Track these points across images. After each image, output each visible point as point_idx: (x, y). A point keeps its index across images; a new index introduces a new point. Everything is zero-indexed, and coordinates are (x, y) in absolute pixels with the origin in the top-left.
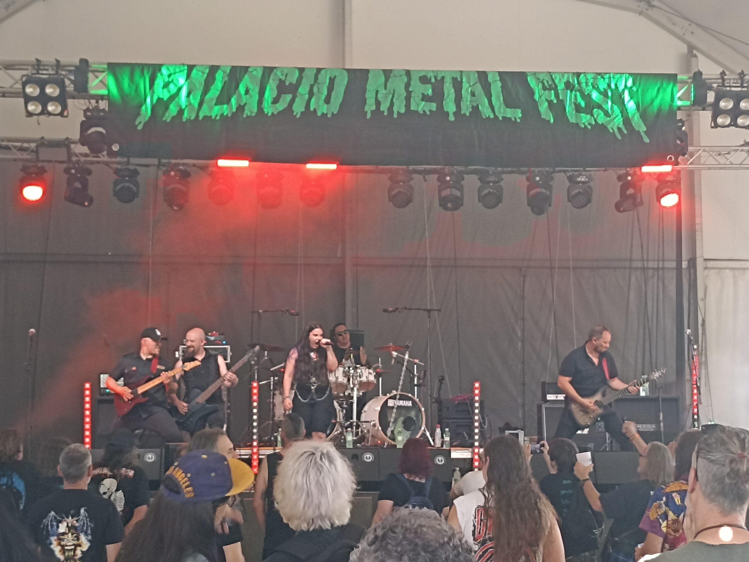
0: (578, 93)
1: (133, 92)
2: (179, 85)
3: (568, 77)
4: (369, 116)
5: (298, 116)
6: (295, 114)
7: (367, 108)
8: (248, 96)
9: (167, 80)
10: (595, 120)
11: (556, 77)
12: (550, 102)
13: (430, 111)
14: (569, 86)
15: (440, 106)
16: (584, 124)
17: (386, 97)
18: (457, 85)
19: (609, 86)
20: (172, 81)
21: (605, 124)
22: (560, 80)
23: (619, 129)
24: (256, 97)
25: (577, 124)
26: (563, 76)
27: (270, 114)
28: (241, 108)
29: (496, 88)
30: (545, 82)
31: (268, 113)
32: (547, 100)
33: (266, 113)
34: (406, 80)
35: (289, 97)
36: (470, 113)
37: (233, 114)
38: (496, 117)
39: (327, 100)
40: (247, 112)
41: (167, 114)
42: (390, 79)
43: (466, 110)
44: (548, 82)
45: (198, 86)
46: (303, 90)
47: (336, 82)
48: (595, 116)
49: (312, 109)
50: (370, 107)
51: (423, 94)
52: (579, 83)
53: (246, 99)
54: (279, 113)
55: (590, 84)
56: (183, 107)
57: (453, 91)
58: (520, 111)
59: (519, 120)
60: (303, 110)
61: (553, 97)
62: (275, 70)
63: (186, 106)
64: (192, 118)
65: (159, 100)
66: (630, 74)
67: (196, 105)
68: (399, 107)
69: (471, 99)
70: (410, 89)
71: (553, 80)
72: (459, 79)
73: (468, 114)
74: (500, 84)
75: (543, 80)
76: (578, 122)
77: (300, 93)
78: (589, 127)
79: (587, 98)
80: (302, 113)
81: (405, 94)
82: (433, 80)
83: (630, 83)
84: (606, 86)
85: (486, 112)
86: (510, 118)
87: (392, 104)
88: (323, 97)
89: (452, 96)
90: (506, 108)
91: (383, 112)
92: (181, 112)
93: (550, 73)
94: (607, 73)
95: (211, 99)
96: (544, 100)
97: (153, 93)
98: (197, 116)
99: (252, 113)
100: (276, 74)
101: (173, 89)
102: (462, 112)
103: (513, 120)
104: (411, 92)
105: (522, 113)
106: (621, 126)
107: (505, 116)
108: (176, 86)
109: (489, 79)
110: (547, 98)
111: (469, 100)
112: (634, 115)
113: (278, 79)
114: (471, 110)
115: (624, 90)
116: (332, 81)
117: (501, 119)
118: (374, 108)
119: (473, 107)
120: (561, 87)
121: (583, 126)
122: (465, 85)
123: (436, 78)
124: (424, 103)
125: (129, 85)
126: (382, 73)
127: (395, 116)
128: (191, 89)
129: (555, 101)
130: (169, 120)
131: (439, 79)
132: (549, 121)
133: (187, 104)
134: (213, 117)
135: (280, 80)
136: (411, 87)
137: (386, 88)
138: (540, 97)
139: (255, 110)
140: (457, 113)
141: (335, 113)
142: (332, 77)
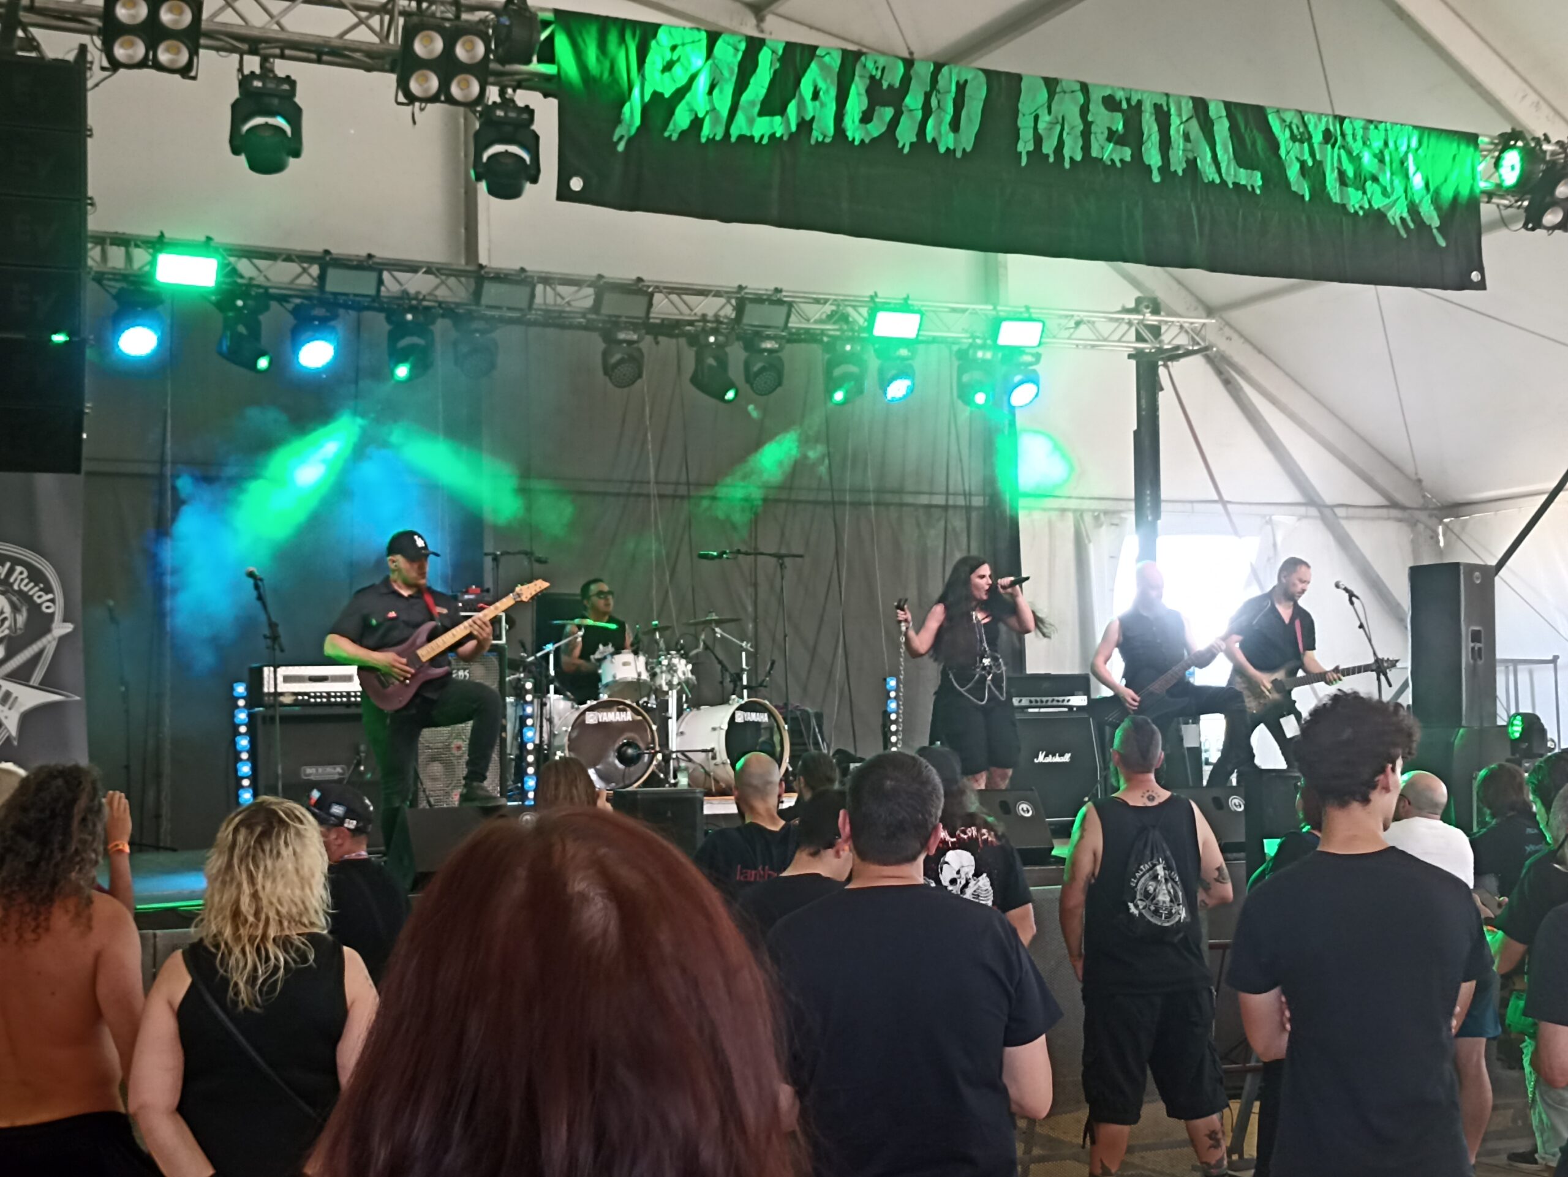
0: (1342, 152)
1: (606, 75)
2: (693, 71)
3: (1327, 122)
4: (1024, 161)
5: (906, 150)
6: (900, 145)
7: (1021, 147)
8: (817, 103)
9: (668, 56)
10: (1370, 202)
11: (1309, 119)
12: (1303, 164)
13: (1122, 161)
14: (1328, 136)
15: (1138, 155)
16: (1353, 206)
17: (1050, 129)
18: (1163, 117)
19: (1386, 144)
20: (679, 59)
21: (1382, 209)
22: (1316, 126)
23: (1402, 220)
24: (832, 107)
25: (1344, 206)
26: (1320, 119)
27: (857, 143)
28: (805, 126)
29: (1221, 129)
30: (1294, 127)
31: (854, 140)
32: (1297, 159)
33: (850, 139)
34: (1081, 100)
35: (888, 113)
36: (1184, 171)
37: (791, 135)
38: (1224, 182)
39: (955, 126)
40: (816, 135)
41: (671, 126)
42: (1056, 97)
43: (1178, 166)
44: (1298, 128)
45: (726, 74)
46: (913, 101)
47: (968, 91)
48: (1369, 196)
49: (929, 139)
50: (1025, 145)
51: (1109, 129)
52: (1343, 135)
53: (814, 108)
54: (873, 140)
55: (1359, 138)
56: (700, 115)
57: (1155, 128)
58: (1258, 175)
59: (1258, 192)
60: (914, 139)
61: (1306, 156)
62: (863, 58)
63: (707, 113)
64: (718, 138)
65: (656, 95)
66: (1415, 127)
67: (724, 113)
68: (1073, 150)
69: (1184, 146)
70: (1090, 118)
71: (1305, 125)
72: (1165, 108)
73: (1180, 173)
74: (1226, 124)
75: (1291, 123)
76: (1344, 202)
77: (907, 106)
78: (1361, 213)
79: (1356, 160)
80: (912, 144)
81: (1081, 127)
82: (1124, 105)
83: (1414, 143)
84: (1381, 144)
85: (1209, 173)
86: (1245, 186)
87: (1061, 143)
88: (948, 118)
89: (1155, 137)
90: (1237, 167)
91: (1047, 156)
92: (697, 123)
93: (1300, 112)
94: (1381, 122)
95: (752, 103)
96: (1294, 158)
97: (643, 78)
98: (727, 134)
99: (825, 137)
100: (865, 66)
101: (680, 77)
102: (1172, 169)
103: (1250, 188)
104: (1092, 123)
105: (1263, 178)
106: (1405, 215)
107: (1237, 181)
108: (687, 70)
109: (1210, 113)
110: (1299, 156)
111: (1181, 147)
112: (1423, 197)
113: (867, 75)
114: (1184, 165)
115: (1406, 153)
116: (961, 88)
117: (1231, 186)
118: (1031, 148)
119: (1187, 161)
120: (1318, 138)
121: (1352, 211)
122: (1175, 121)
123: (1128, 100)
124: (1111, 145)
125: (598, 59)
126: (1042, 83)
127: (1067, 165)
128: (714, 80)
129: (1310, 163)
130: (675, 137)
131: (1134, 103)
132: (1303, 196)
133: (708, 108)
134: (757, 140)
135: (872, 78)
136: (1090, 114)
137: (1050, 112)
138: (1288, 153)
139: (831, 131)
140: (1165, 169)
141: (968, 149)
142: (962, 82)
